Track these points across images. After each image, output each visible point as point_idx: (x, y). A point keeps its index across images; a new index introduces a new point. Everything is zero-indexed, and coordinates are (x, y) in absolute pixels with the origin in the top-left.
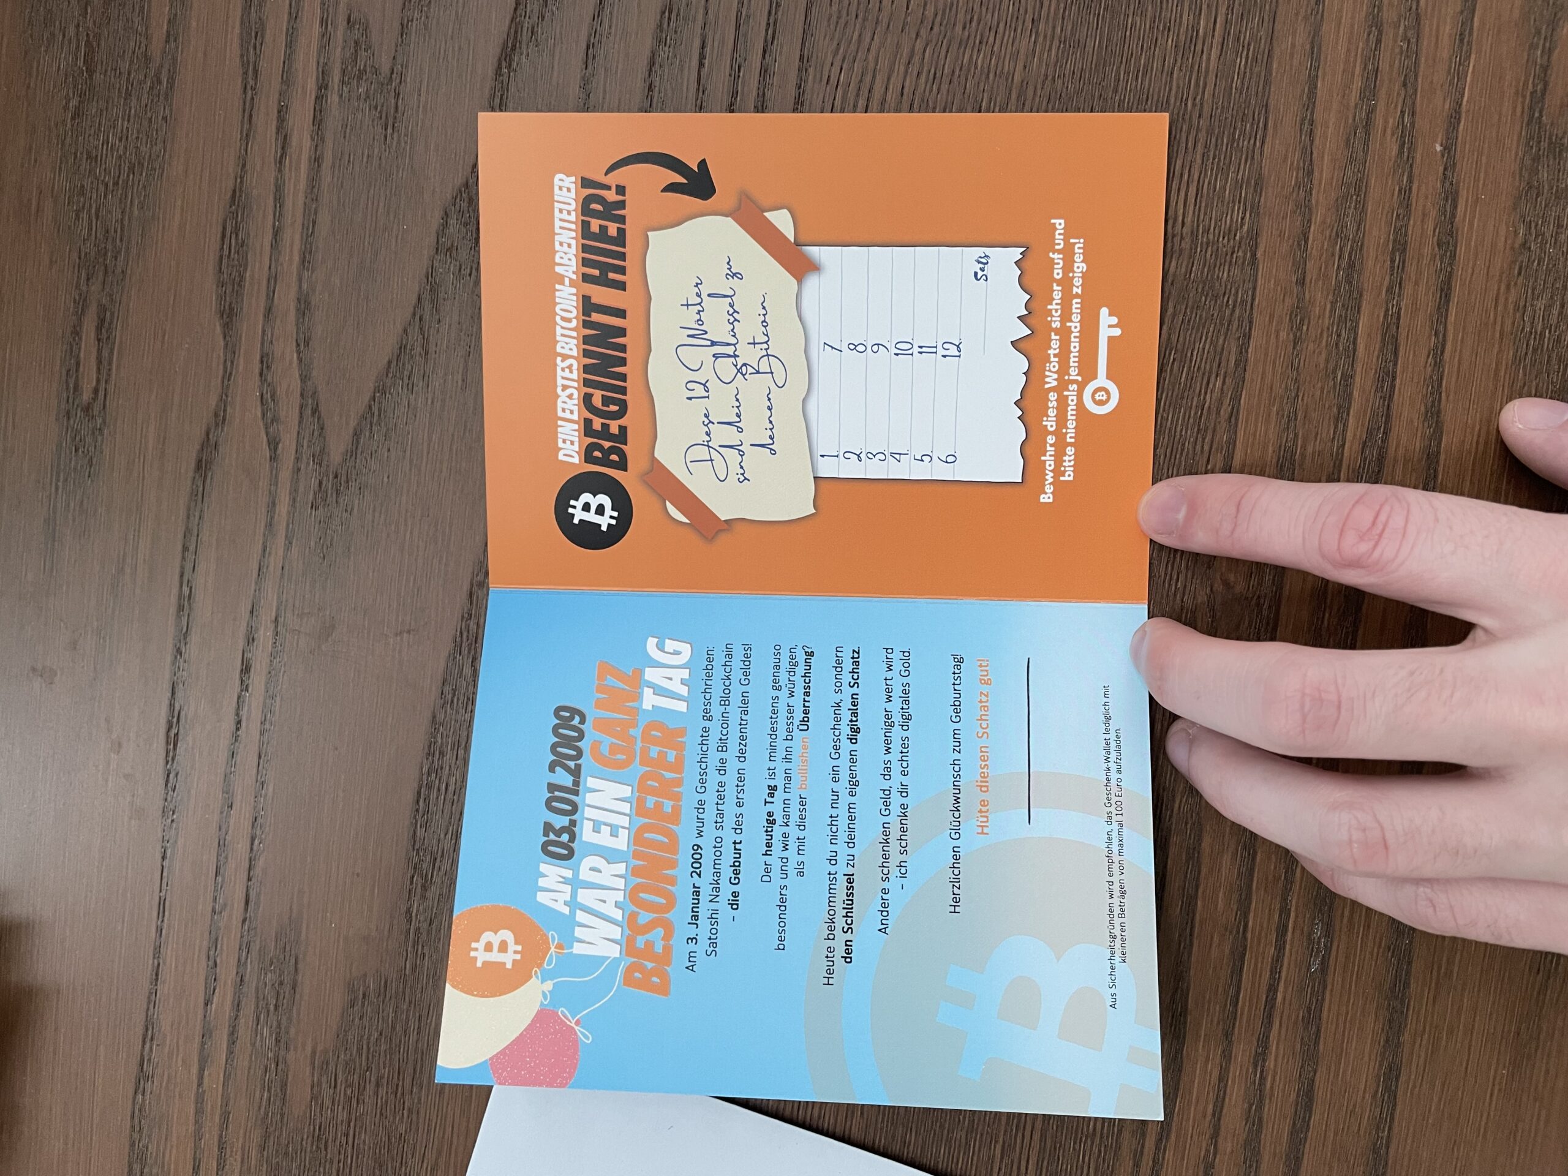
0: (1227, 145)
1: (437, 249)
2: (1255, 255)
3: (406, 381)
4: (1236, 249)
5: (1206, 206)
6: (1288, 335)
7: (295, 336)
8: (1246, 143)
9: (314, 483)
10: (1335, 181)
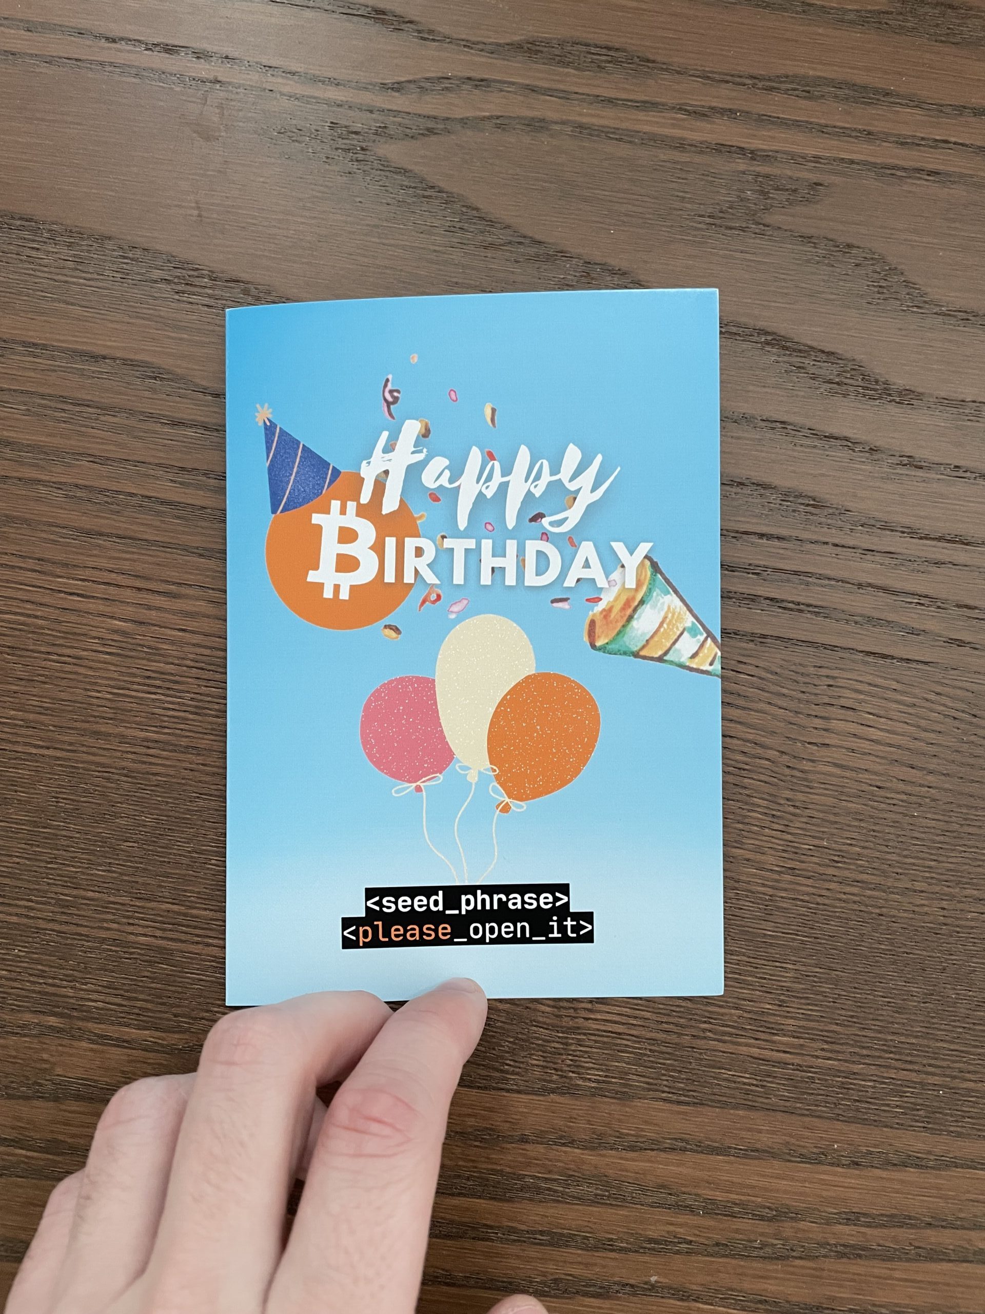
0: (664, 1064)
1: (589, 263)
2: (553, 1093)
3: (458, 225)
4: (560, 1073)
5: (604, 1043)
6: (471, 1126)
7: (506, 114)
8: (665, 1083)
9: (358, 126)
10: (624, 1173)
